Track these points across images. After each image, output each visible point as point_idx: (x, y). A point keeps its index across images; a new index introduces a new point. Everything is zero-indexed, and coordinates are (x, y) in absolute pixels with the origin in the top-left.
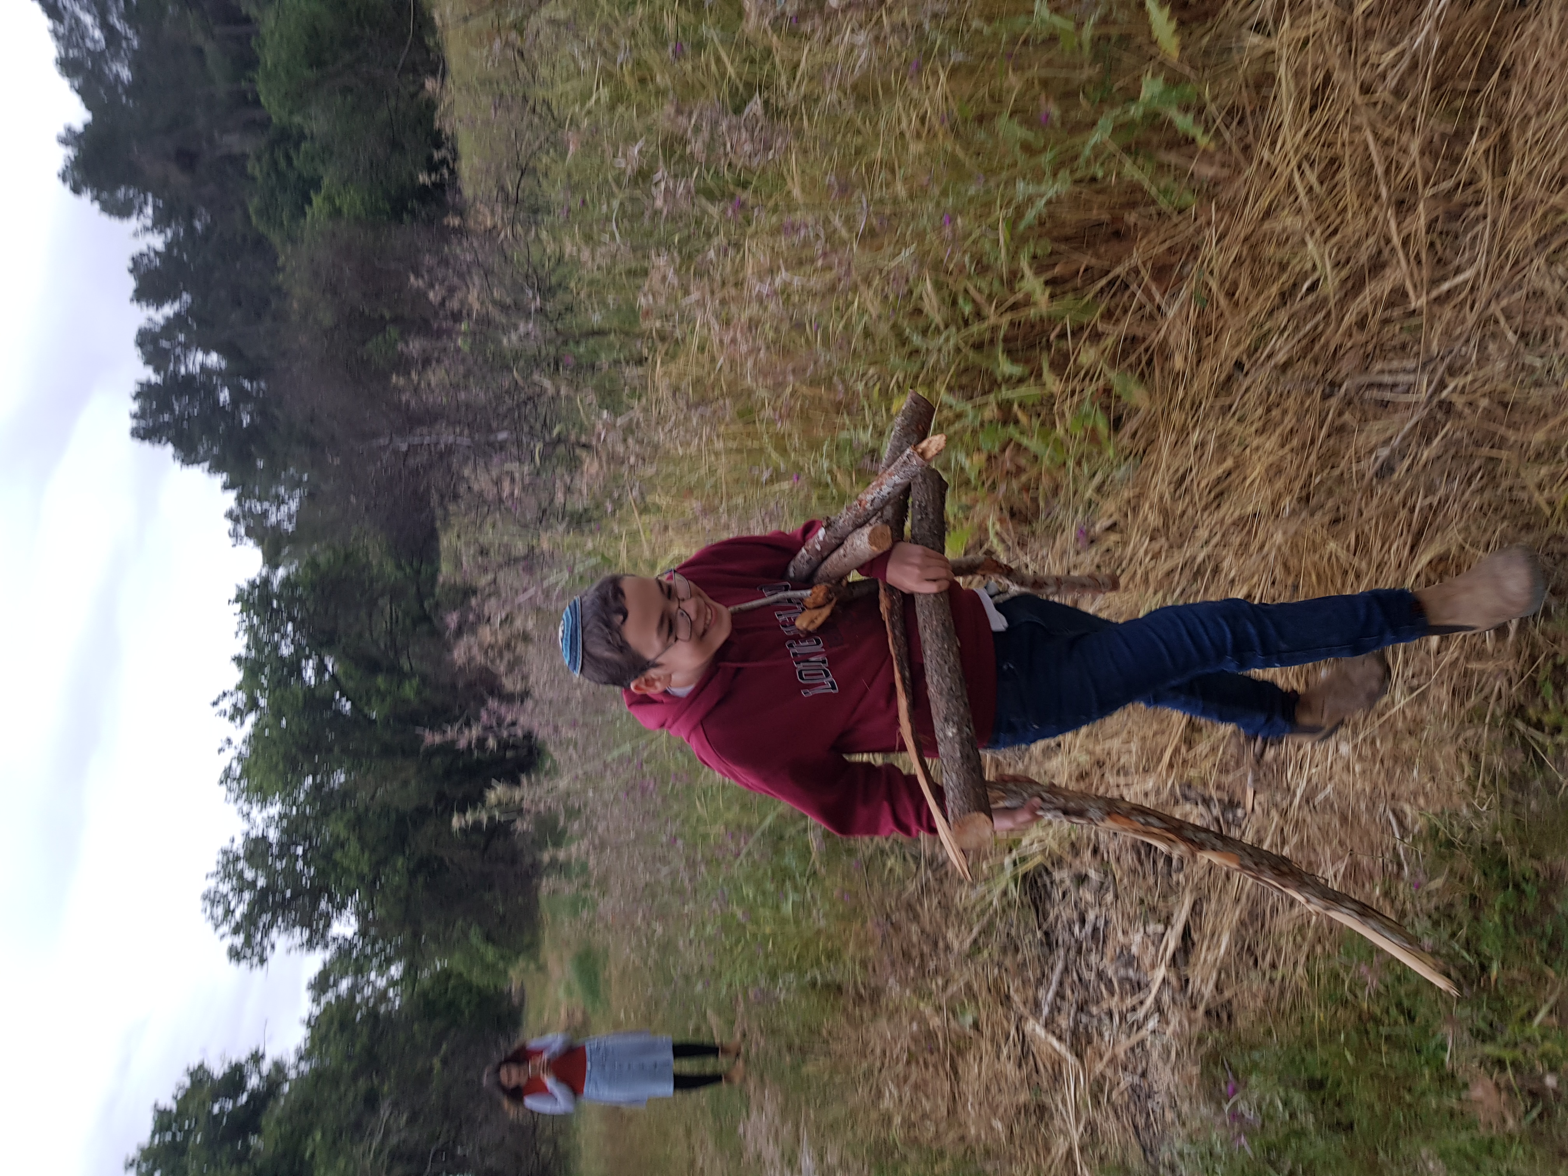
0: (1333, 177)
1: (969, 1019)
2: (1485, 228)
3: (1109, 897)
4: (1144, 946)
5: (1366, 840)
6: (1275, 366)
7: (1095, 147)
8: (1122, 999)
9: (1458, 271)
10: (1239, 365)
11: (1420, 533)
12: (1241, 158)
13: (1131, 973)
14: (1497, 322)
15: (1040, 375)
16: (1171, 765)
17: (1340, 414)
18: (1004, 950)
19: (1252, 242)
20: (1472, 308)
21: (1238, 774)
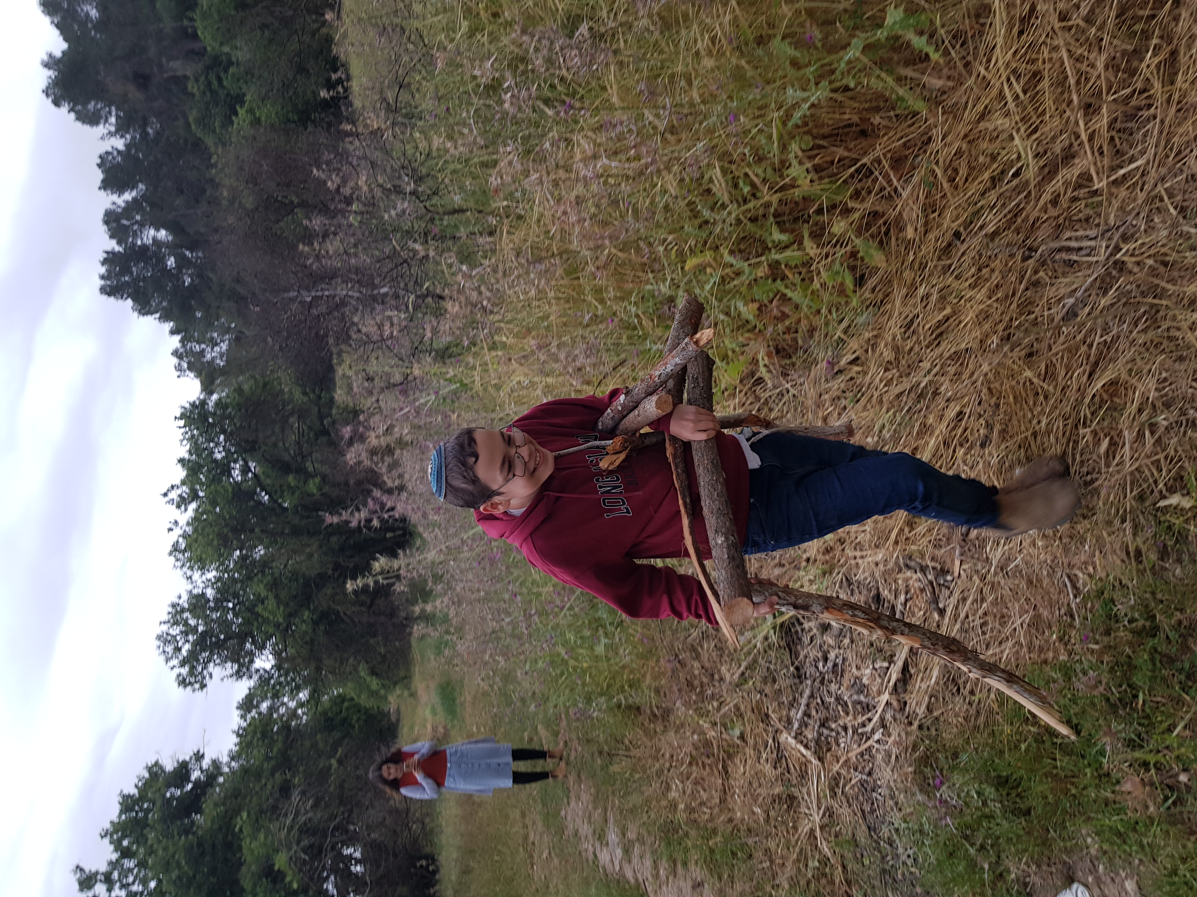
0: (1036, 86)
1: (737, 732)
2: (1154, 127)
3: (847, 641)
4: (872, 677)
5: (1046, 598)
6: (986, 235)
7: (849, 62)
8: (855, 718)
9: (1132, 160)
10: (957, 235)
11: (1096, 364)
12: (964, 72)
13: (862, 698)
14: (1162, 200)
15: (801, 243)
16: (896, 542)
17: (1036, 272)
18: (765, 680)
19: (970, 139)
20: (1141, 190)
21: (949, 548)
